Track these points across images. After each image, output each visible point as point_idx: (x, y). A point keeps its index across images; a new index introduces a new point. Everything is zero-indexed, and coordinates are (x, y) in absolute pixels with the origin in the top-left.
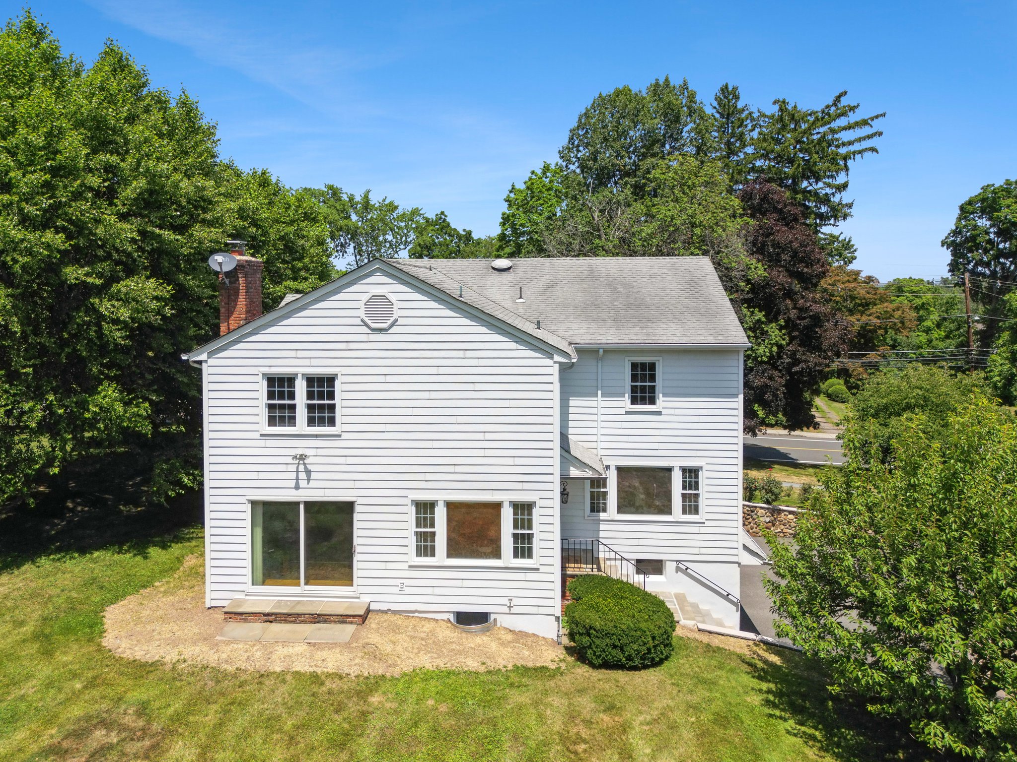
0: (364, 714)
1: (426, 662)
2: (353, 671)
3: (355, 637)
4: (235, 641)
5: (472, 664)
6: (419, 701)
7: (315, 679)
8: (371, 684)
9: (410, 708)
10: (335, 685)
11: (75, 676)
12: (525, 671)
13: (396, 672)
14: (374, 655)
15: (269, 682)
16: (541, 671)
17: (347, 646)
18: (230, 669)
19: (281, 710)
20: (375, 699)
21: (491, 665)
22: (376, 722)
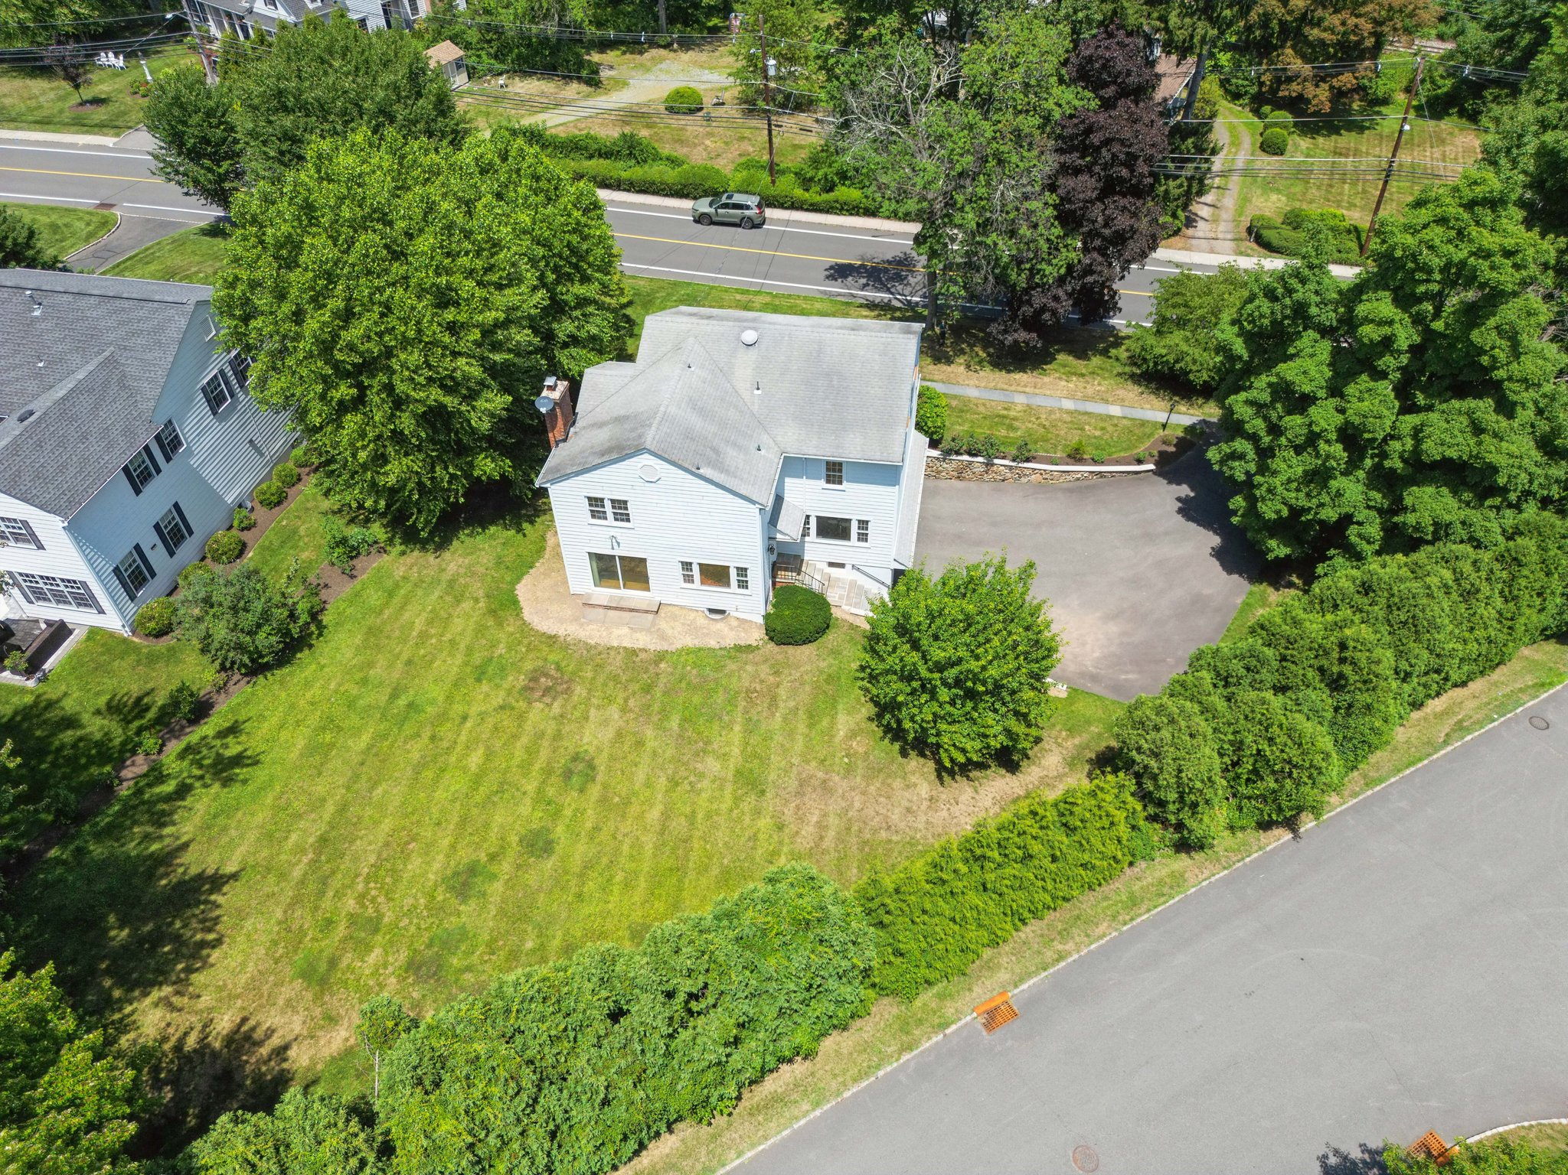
0: (657, 674)
1: (690, 642)
2: (652, 647)
3: (653, 624)
4: (591, 622)
5: (713, 643)
6: (684, 667)
7: (634, 652)
8: (661, 657)
9: (679, 671)
10: (642, 655)
11: (520, 643)
12: (739, 648)
13: (673, 648)
14: (663, 637)
15: (612, 653)
16: (749, 648)
17: (648, 631)
18: (593, 642)
19: (619, 671)
20: (663, 665)
21: (723, 644)
22: (663, 680)
